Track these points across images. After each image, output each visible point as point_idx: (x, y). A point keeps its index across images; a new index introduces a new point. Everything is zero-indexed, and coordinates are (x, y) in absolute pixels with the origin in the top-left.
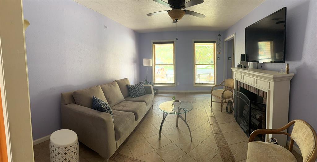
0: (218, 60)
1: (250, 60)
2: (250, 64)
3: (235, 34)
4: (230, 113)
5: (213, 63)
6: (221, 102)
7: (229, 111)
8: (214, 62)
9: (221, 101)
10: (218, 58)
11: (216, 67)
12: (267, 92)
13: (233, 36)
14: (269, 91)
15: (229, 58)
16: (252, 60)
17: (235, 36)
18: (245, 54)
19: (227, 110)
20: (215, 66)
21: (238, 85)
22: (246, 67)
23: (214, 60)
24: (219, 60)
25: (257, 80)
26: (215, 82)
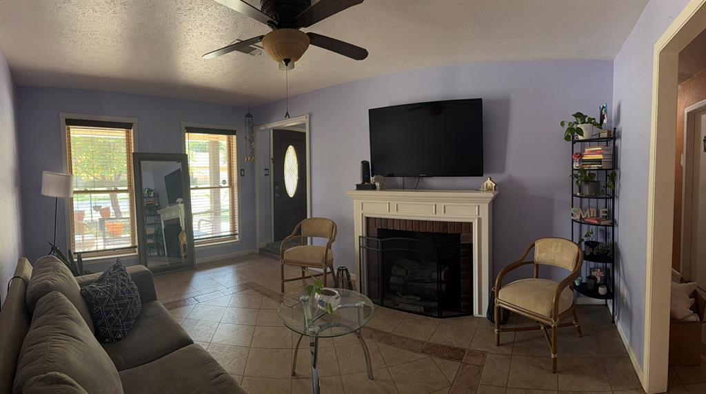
0: (241, 175)
5: (228, 185)
8: (231, 180)
11: (236, 192)
12: (475, 220)
13: (301, 119)
14: (480, 219)
15: (264, 170)
17: (310, 121)
20: (232, 192)
21: (371, 226)
23: (231, 176)
25: (445, 207)
26: (237, 232)
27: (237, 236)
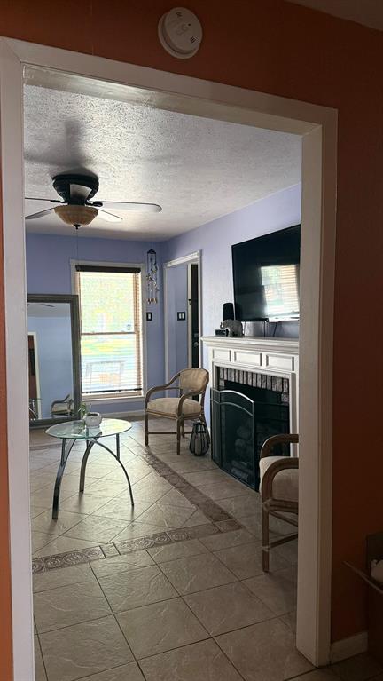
0: (148, 320)
1: (245, 317)
2: (247, 326)
3: (201, 251)
4: (202, 455)
5: (133, 330)
6: (175, 433)
7: (197, 451)
8: (136, 325)
9: (176, 430)
10: (148, 313)
11: (141, 340)
12: (289, 377)
13: (194, 256)
14: (294, 375)
15: (178, 313)
16: (250, 317)
17: (201, 257)
18: (233, 302)
19: (192, 449)
20: (138, 338)
21: (221, 377)
22: (237, 334)
23: (136, 320)
24: (151, 320)
25: (267, 357)
26: (142, 386)
27: (142, 391)
